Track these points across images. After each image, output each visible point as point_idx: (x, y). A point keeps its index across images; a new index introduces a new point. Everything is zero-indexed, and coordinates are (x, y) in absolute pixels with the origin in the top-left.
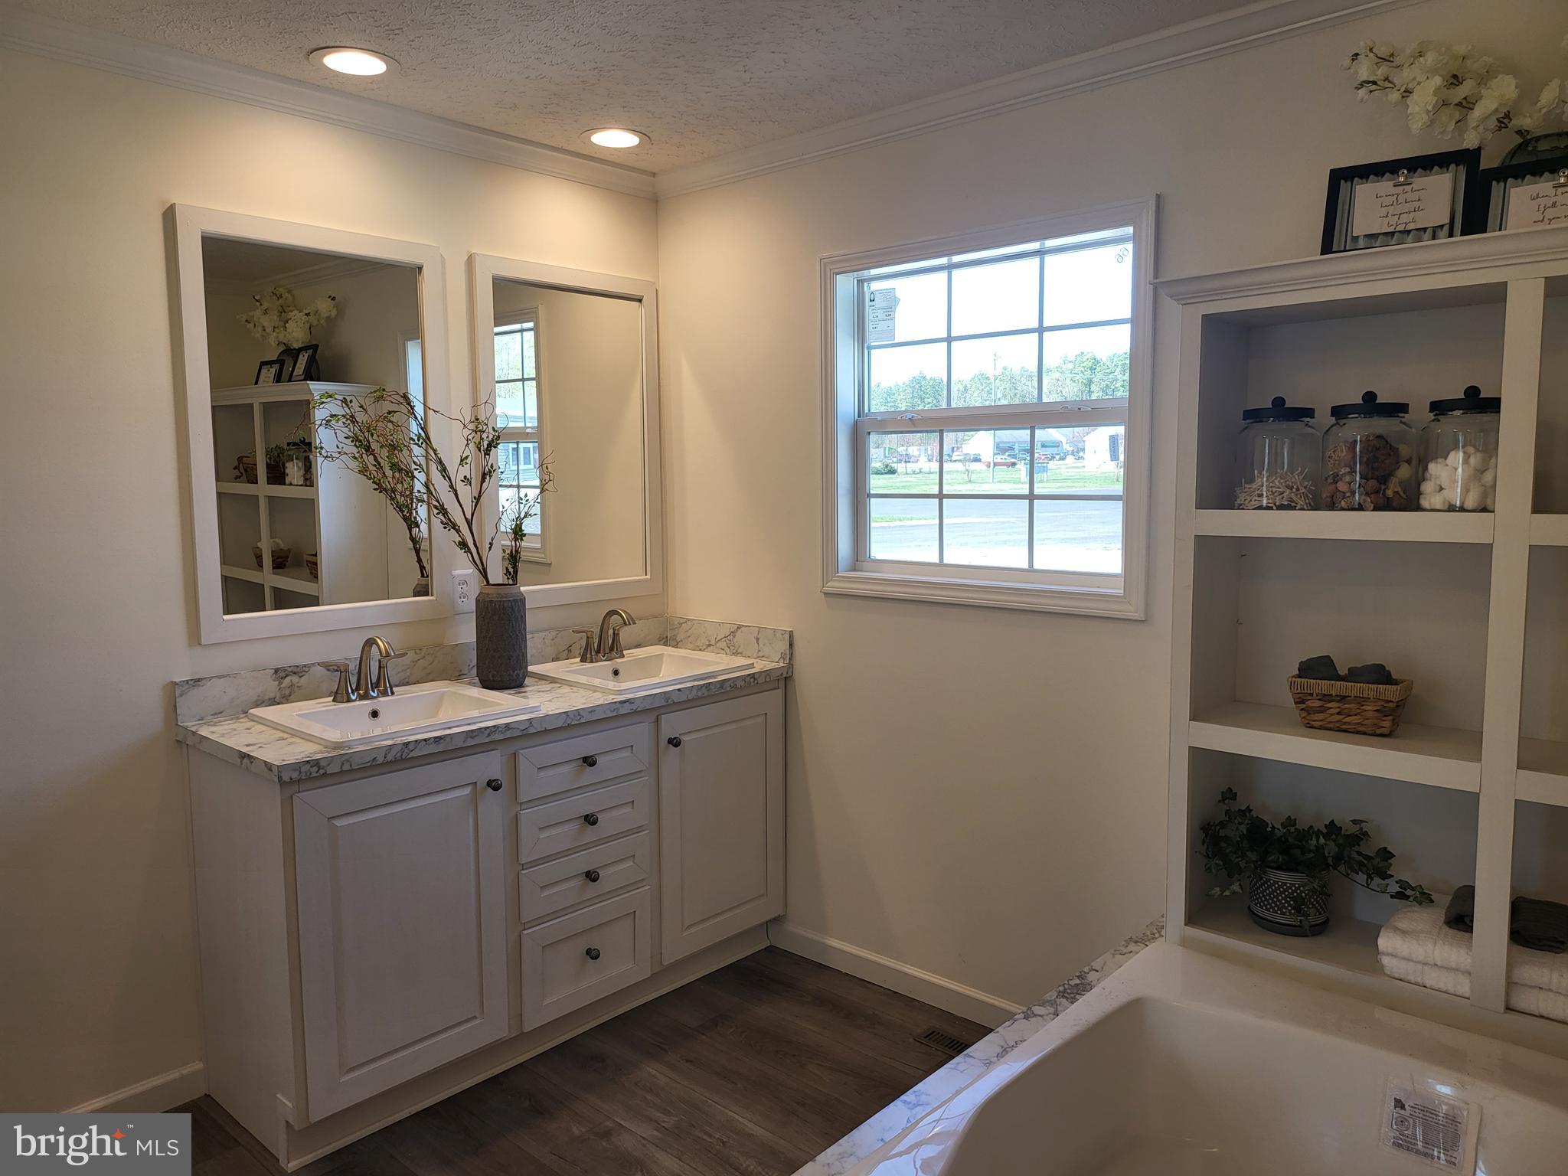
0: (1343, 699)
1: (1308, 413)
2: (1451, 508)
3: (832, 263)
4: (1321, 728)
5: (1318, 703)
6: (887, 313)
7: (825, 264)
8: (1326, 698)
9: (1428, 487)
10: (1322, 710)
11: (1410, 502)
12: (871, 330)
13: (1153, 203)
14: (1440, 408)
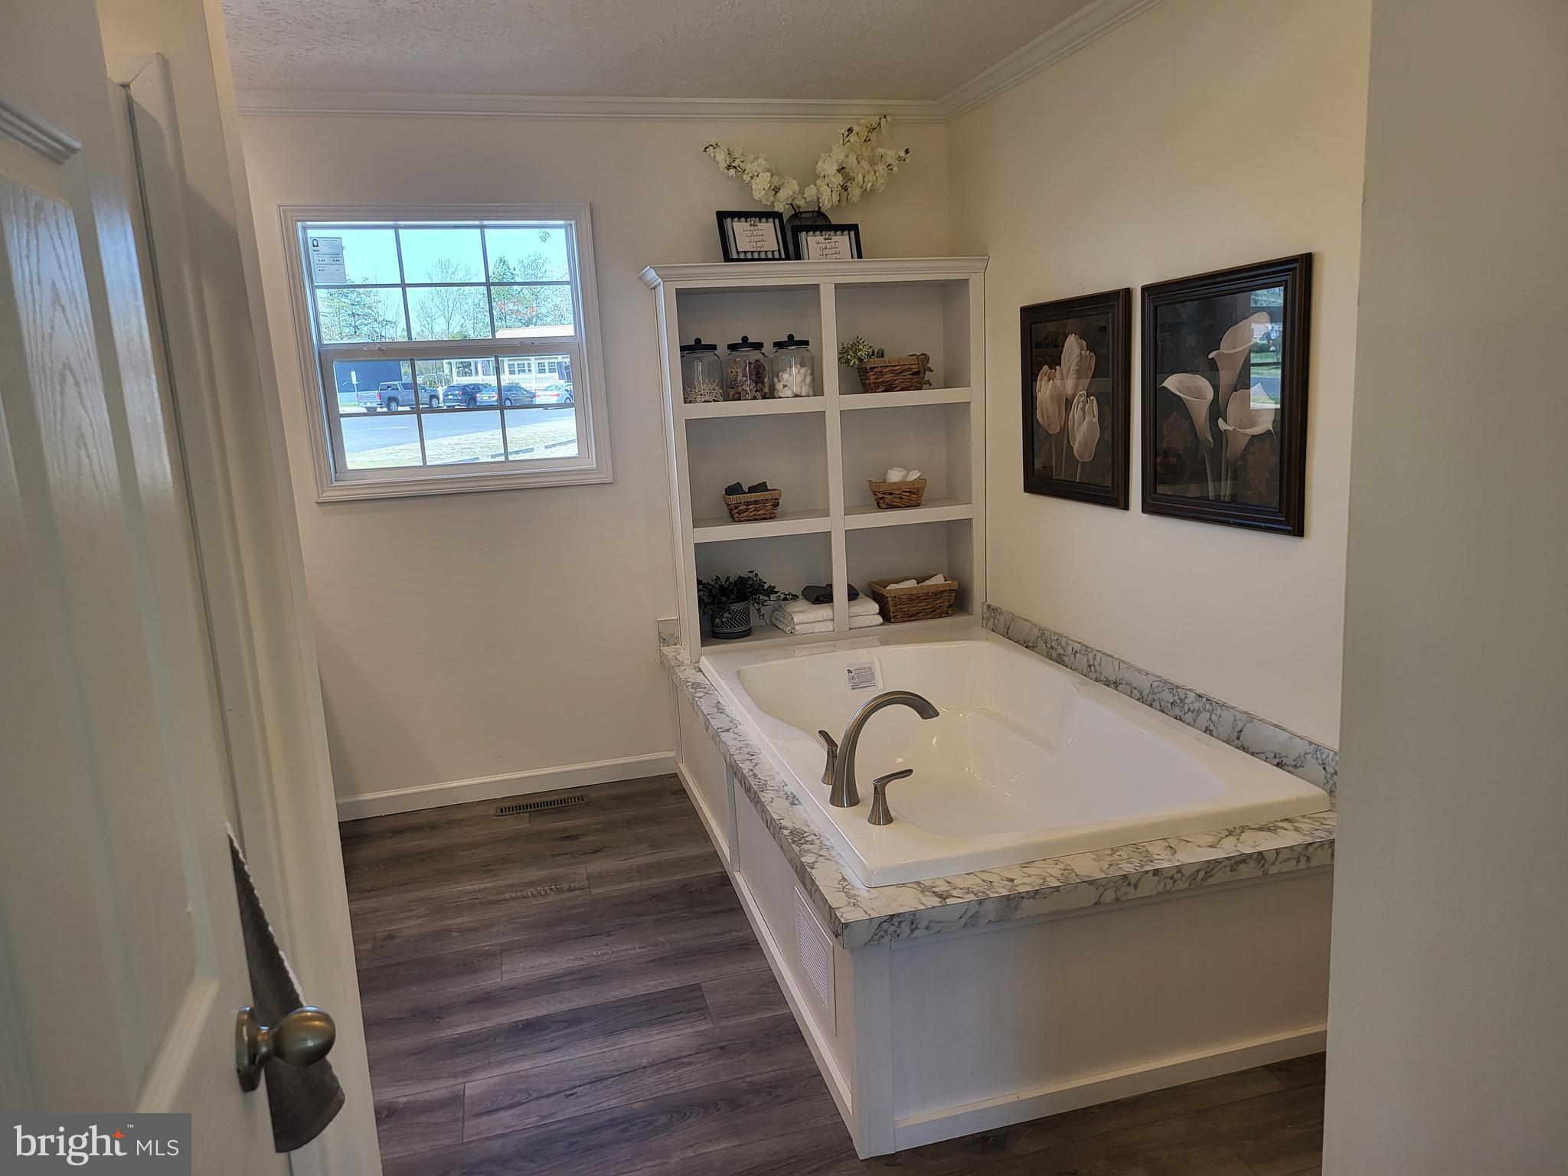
0: (756, 502)
1: (714, 347)
2: (797, 396)
3: (293, 211)
4: (746, 521)
5: (745, 507)
6: (335, 259)
7: (284, 210)
8: (748, 503)
9: (779, 386)
10: (747, 510)
11: (771, 394)
12: (317, 271)
13: (588, 208)
14: (779, 345)
